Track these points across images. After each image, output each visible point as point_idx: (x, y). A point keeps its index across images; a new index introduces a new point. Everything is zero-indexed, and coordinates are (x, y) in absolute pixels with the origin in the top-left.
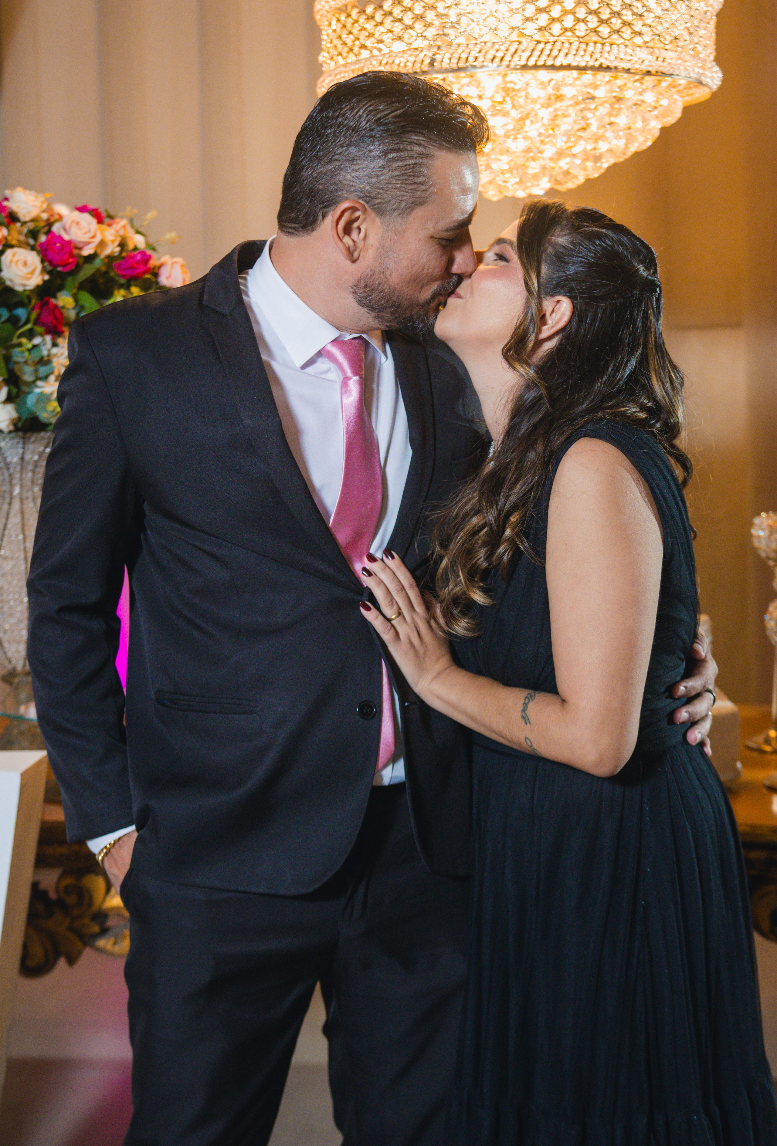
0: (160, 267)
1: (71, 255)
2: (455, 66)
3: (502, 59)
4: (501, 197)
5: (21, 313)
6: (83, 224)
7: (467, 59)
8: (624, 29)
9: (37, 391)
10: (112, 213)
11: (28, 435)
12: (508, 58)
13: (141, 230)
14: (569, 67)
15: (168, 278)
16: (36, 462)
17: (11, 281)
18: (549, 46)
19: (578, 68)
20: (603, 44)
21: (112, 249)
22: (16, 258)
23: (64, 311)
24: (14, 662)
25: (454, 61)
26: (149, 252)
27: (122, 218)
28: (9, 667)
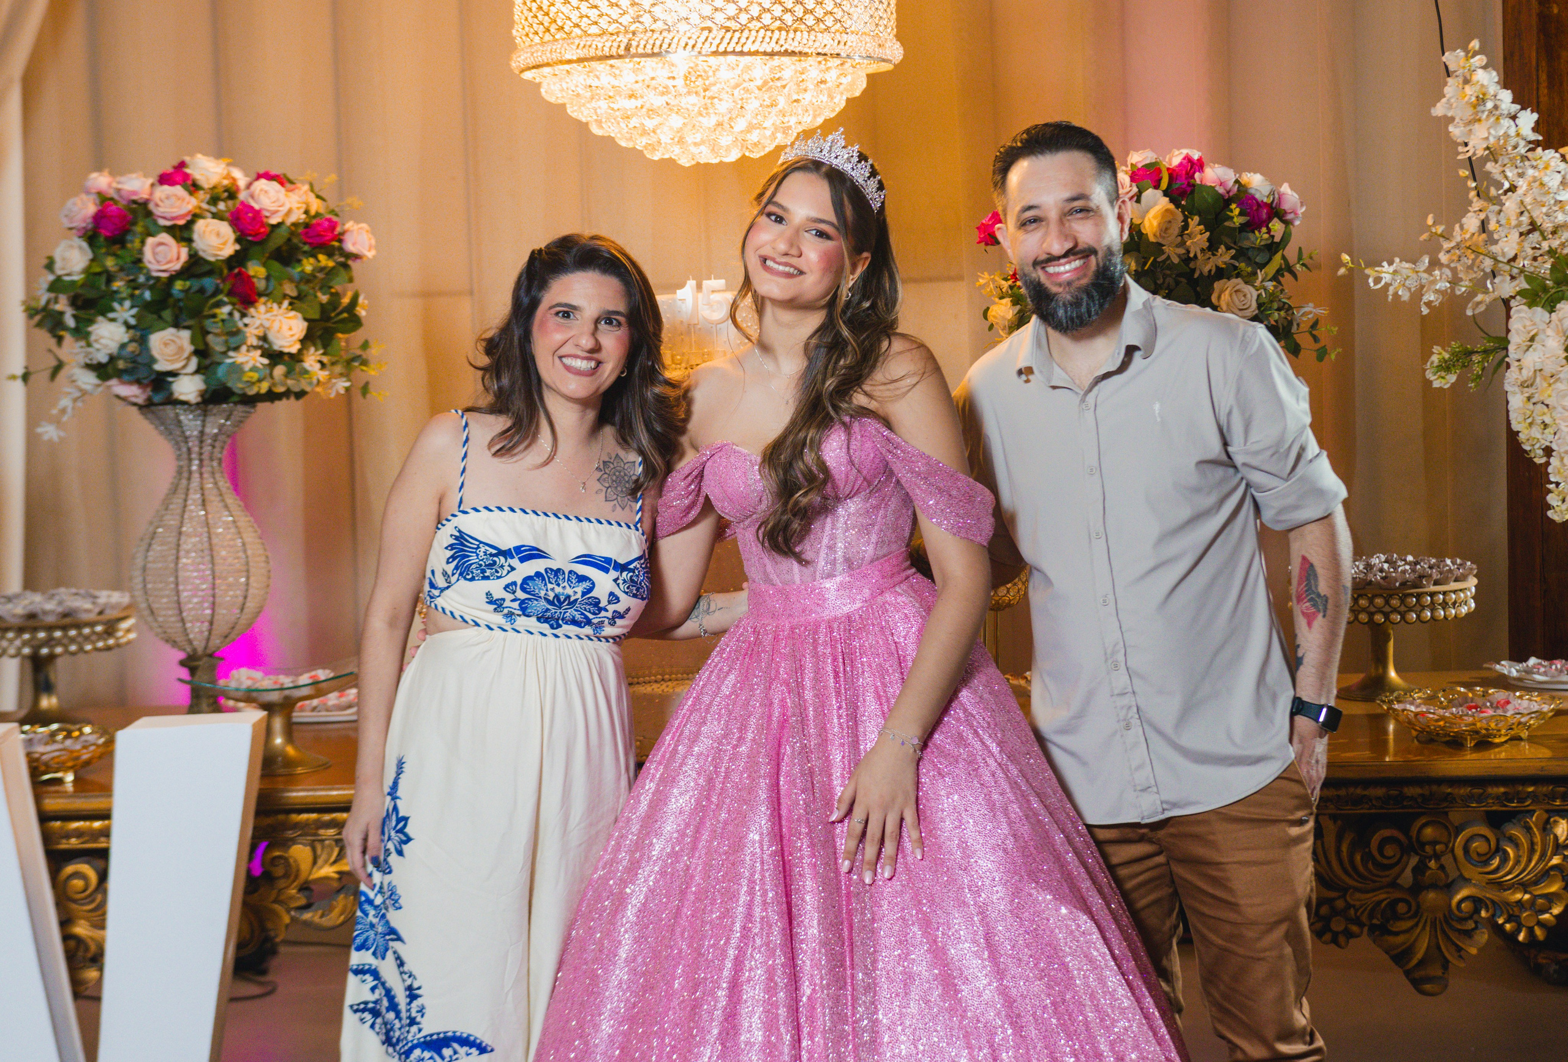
0: (343, 233)
1: (263, 225)
2: (650, 51)
3: (693, 46)
4: (693, 163)
5: (209, 283)
6: (272, 193)
7: (661, 46)
8: (807, 16)
9: (229, 361)
10: (291, 177)
11: (210, 407)
12: (699, 45)
13: (320, 194)
14: (756, 53)
15: (354, 244)
16: (216, 435)
17: (204, 251)
18: (737, 35)
19: (765, 53)
20: (788, 32)
21: (298, 216)
22: (210, 228)
23: (255, 280)
24: (195, 643)
25: (649, 47)
26: (335, 219)
27: (303, 182)
28: (189, 650)
